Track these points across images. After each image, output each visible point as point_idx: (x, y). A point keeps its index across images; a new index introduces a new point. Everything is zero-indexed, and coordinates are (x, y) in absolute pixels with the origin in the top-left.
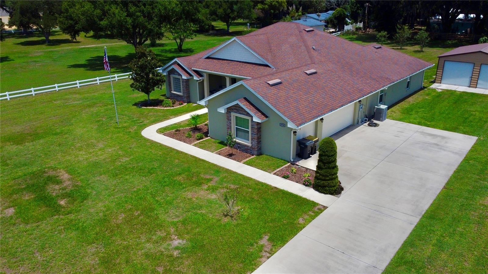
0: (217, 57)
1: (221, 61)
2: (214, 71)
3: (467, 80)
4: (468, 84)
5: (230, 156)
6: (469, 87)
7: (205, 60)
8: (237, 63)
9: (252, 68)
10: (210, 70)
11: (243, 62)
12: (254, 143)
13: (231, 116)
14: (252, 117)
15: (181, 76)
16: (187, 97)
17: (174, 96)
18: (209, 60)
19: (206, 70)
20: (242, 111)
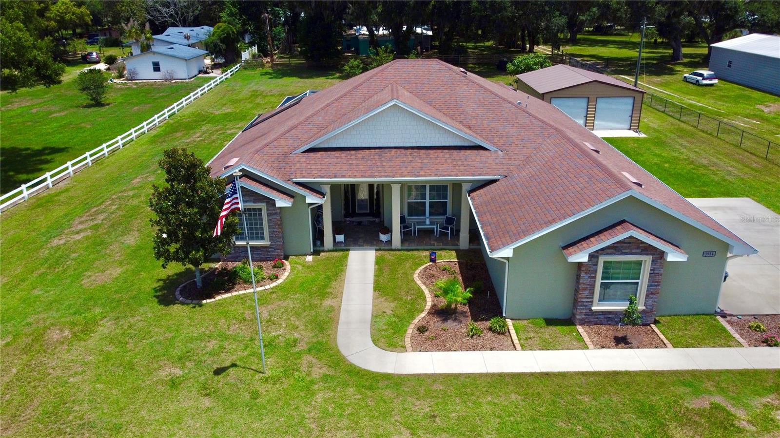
0: (335, 146)
1: (353, 152)
2: (362, 176)
3: (582, 121)
5: (621, 341)
7: (306, 155)
8: (398, 151)
9: (447, 156)
10: (350, 177)
11: (413, 148)
12: (650, 302)
13: (596, 265)
14: (662, 254)
15: (271, 203)
16: (283, 247)
17: (236, 252)
18: (319, 154)
19: (335, 177)
20: (629, 248)
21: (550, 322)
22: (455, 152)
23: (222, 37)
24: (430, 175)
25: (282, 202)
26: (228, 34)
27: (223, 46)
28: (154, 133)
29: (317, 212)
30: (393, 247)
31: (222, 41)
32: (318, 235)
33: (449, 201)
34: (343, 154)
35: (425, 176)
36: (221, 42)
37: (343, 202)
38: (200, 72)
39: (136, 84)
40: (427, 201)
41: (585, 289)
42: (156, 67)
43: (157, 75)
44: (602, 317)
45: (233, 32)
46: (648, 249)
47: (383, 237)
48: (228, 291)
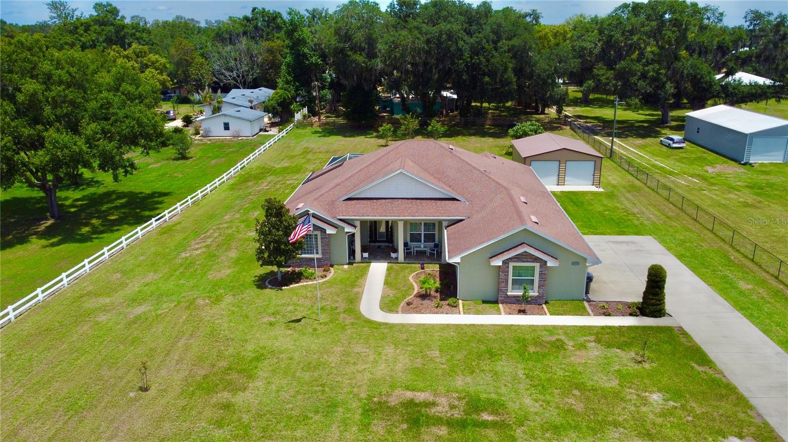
0: (363, 197)
1: (375, 201)
2: (380, 216)
3: (555, 178)
4: (556, 182)
5: (522, 312)
6: (558, 185)
7: (346, 202)
8: (403, 200)
9: (434, 204)
10: (372, 216)
11: (412, 199)
12: (541, 291)
13: (508, 268)
14: (545, 262)
15: (323, 231)
16: (329, 259)
17: (301, 262)
18: (353, 202)
19: (363, 216)
20: (526, 258)
21: (484, 302)
22: (439, 202)
23: (279, 101)
24: (422, 216)
25: (330, 231)
26: (285, 99)
27: (279, 109)
28: (231, 182)
29: (352, 237)
30: (399, 261)
31: (280, 104)
32: (352, 253)
33: (436, 233)
34: (369, 202)
35: (418, 216)
36: (278, 106)
37: (369, 233)
38: (261, 130)
39: (210, 140)
40: (423, 233)
41: (502, 282)
42: (227, 127)
43: (227, 133)
44: (514, 299)
45: (288, 97)
46: (536, 259)
47: (393, 255)
48: (297, 283)
